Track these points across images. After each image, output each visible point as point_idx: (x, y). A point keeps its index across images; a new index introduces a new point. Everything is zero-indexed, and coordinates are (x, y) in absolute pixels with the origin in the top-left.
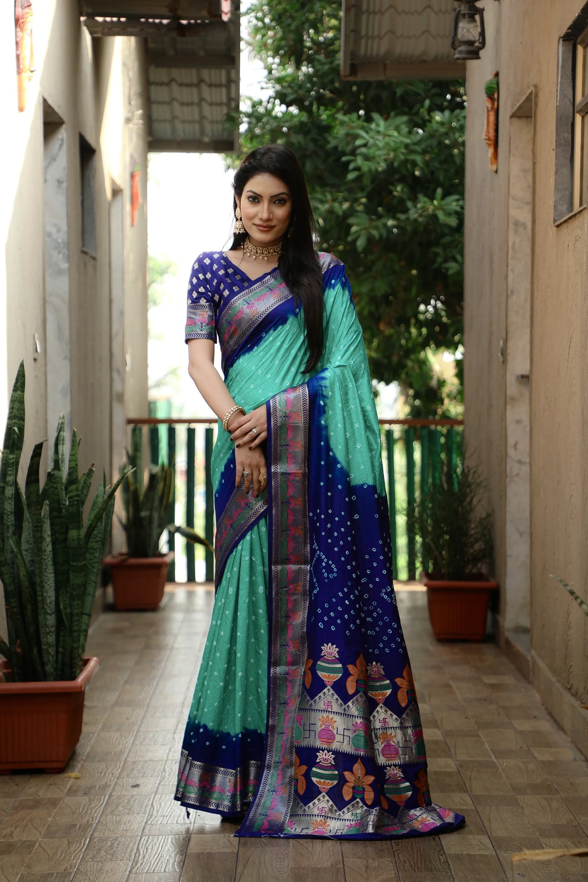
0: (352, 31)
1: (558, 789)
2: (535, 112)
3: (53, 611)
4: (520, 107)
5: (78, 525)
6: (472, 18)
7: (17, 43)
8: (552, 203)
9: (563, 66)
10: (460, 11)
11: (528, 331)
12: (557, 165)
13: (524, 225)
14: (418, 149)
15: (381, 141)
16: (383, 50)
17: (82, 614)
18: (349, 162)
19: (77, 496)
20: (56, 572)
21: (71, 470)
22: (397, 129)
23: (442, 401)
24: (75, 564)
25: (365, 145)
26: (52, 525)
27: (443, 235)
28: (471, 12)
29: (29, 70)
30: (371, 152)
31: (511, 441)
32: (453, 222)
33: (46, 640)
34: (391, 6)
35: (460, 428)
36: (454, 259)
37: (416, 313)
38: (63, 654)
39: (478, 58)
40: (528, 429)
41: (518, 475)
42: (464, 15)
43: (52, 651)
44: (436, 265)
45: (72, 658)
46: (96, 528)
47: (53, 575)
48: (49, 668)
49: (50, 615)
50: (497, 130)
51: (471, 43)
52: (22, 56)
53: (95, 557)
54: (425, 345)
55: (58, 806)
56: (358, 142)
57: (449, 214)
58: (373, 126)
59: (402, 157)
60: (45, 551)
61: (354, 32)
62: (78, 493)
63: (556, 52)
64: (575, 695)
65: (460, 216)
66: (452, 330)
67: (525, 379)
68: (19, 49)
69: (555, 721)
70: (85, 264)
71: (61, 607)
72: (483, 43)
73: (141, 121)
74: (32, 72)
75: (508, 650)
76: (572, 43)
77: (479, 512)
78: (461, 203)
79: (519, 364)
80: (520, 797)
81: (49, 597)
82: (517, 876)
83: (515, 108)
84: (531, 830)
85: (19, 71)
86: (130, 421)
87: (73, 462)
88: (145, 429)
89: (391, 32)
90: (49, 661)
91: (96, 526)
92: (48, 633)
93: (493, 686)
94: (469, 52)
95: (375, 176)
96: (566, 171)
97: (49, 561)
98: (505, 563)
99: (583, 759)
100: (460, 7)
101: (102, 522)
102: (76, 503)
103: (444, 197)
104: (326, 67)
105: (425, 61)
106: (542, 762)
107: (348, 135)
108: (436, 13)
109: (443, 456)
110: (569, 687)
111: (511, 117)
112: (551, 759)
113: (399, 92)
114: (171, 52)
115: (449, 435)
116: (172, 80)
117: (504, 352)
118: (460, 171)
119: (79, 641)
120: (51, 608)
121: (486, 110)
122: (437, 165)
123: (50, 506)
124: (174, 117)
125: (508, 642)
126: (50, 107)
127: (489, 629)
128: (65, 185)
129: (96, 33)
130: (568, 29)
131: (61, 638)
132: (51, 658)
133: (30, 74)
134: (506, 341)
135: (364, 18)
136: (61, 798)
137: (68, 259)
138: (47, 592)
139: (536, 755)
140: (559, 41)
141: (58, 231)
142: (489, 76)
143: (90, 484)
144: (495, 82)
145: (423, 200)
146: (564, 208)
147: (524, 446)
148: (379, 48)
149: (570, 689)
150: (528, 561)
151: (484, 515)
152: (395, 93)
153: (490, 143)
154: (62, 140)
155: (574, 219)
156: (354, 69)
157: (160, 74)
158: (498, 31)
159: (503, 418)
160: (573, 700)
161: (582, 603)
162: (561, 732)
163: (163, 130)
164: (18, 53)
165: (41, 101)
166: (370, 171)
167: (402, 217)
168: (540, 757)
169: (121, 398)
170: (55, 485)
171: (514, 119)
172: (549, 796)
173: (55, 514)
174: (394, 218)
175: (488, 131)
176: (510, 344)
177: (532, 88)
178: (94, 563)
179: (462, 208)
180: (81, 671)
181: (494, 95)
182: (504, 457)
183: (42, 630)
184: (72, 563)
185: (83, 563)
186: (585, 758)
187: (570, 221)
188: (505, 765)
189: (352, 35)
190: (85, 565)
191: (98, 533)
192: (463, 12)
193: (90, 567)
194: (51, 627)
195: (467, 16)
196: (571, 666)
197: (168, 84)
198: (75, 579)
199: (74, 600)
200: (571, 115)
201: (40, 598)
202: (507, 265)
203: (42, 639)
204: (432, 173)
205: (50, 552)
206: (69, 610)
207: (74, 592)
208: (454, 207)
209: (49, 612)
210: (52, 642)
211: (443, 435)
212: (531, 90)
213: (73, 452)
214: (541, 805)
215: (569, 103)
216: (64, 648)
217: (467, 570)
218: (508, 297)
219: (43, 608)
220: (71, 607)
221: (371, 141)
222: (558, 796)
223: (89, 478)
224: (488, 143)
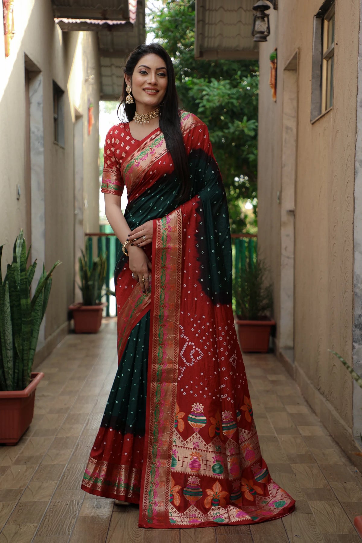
0: (201, 34)
1: (316, 459)
2: (299, 63)
3: (11, 348)
4: (290, 63)
5: (27, 296)
6: (263, 19)
7: (4, 17)
8: (309, 111)
9: (316, 32)
10: (256, 16)
11: (293, 186)
12: (312, 89)
13: (291, 129)
14: (235, 96)
15: (216, 92)
16: (216, 45)
17: (30, 349)
18: (199, 103)
19: (26, 278)
20: (13, 325)
21: (22, 263)
22: (224, 86)
23: (246, 225)
24: (25, 319)
25: (207, 95)
26: (10, 296)
27: (247, 141)
28: (262, 16)
29: (11, 32)
30: (210, 98)
31: (283, 246)
32: (252, 134)
33: (7, 365)
34: (220, 21)
35: (255, 239)
36: (253, 154)
37: (234, 182)
38: (18, 373)
39: (266, 41)
40: (293, 239)
41: (287, 264)
42: (259, 18)
43: (11, 372)
44: (243, 156)
45: (23, 376)
46: (38, 298)
47: (11, 326)
48: (9, 382)
49: (10, 350)
50: (276, 79)
51: (262, 33)
52: (7, 25)
53: (38, 315)
54: (237, 198)
56: (204, 93)
57: (250, 130)
58: (212, 84)
59: (226, 101)
60: (6, 312)
61: (201, 35)
62: (26, 277)
63: (312, 24)
64: (323, 394)
65: (256, 130)
66: (251, 189)
67: (292, 213)
68: (5, 20)
69: (310, 406)
70: (56, 151)
71: (16, 345)
72: (269, 33)
73: (93, 81)
74: (13, 33)
75: (281, 359)
76: (321, 19)
77: (266, 283)
78: (256, 124)
79: (288, 204)
80: (292, 465)
81: (9, 340)
82: (295, 538)
83: (287, 64)
84: (301, 493)
85: (5, 33)
86: (86, 235)
87: (23, 258)
88: (95, 239)
89: (221, 34)
90: (9, 378)
91: (38, 296)
92: (8, 361)
93: (273, 382)
94: (261, 37)
95: (213, 110)
96: (317, 92)
97: (8, 318)
98: (280, 312)
99: (329, 435)
100: (257, 13)
101: (42, 294)
102: (25, 283)
103: (248, 120)
104: (188, 56)
105: (237, 50)
106: (305, 437)
107: (199, 90)
108: (245, 11)
109: (247, 253)
110: (319, 388)
111: (285, 70)
112: (310, 435)
113: (225, 68)
114: (112, 50)
115: (249, 242)
116: (112, 65)
117: (280, 198)
118: (256, 109)
119: (28, 365)
120: (10, 346)
121: (270, 69)
122: (244, 105)
123: (9, 284)
124: (113, 84)
125: (281, 355)
126: (30, 60)
127: (271, 345)
128: (42, 105)
129: (65, 29)
130: (320, 9)
131: (17, 364)
132: (10, 376)
133: (12, 35)
134: (281, 192)
135: (207, 26)
136: (9, 467)
137: (44, 146)
138: (7, 337)
139: (301, 432)
140: (314, 17)
141: (38, 130)
142: (271, 51)
143: (35, 271)
144: (275, 53)
145: (237, 123)
146: (316, 113)
147: (291, 248)
148: (214, 43)
149: (319, 390)
150: (292, 311)
151: (268, 285)
152: (222, 69)
153: (272, 86)
154: (40, 81)
155: (323, 117)
156: (201, 54)
157: (106, 61)
158: (277, 27)
159: (279, 234)
160: (321, 397)
162: (314, 415)
163: (108, 90)
164: (5, 22)
165: (23, 55)
166: (210, 107)
167: (226, 131)
168: (304, 434)
169: (81, 222)
170: (12, 272)
171: (287, 72)
172: (310, 464)
173: (13, 289)
174: (222, 131)
175: (271, 80)
176: (283, 194)
177: (297, 50)
178: (37, 318)
179: (257, 126)
180: (31, 382)
181: (274, 60)
182: (279, 255)
183: (5, 360)
184: (23, 319)
185: (30, 319)
186: (330, 434)
187: (321, 119)
188: (283, 439)
189: (200, 36)
190: (32, 320)
191: (40, 301)
192: (258, 16)
193: (35, 321)
194: (10, 358)
195: (260, 18)
196: (320, 377)
197: (110, 66)
198: (25, 329)
199: (24, 341)
200: (321, 60)
201: (3, 340)
202: (282, 151)
203: (4, 365)
204: (242, 109)
205: (9, 312)
206: (21, 347)
207: (25, 337)
208: (253, 126)
209: (9, 349)
210: (11, 367)
211: (246, 242)
212: (296, 51)
213: (23, 252)
214: (307, 473)
215: (319, 53)
216: (18, 370)
217: (259, 314)
218: (282, 168)
219: (5, 346)
220: (23, 345)
221: (211, 93)
222: (316, 464)
223: (34, 267)
224: (271, 87)
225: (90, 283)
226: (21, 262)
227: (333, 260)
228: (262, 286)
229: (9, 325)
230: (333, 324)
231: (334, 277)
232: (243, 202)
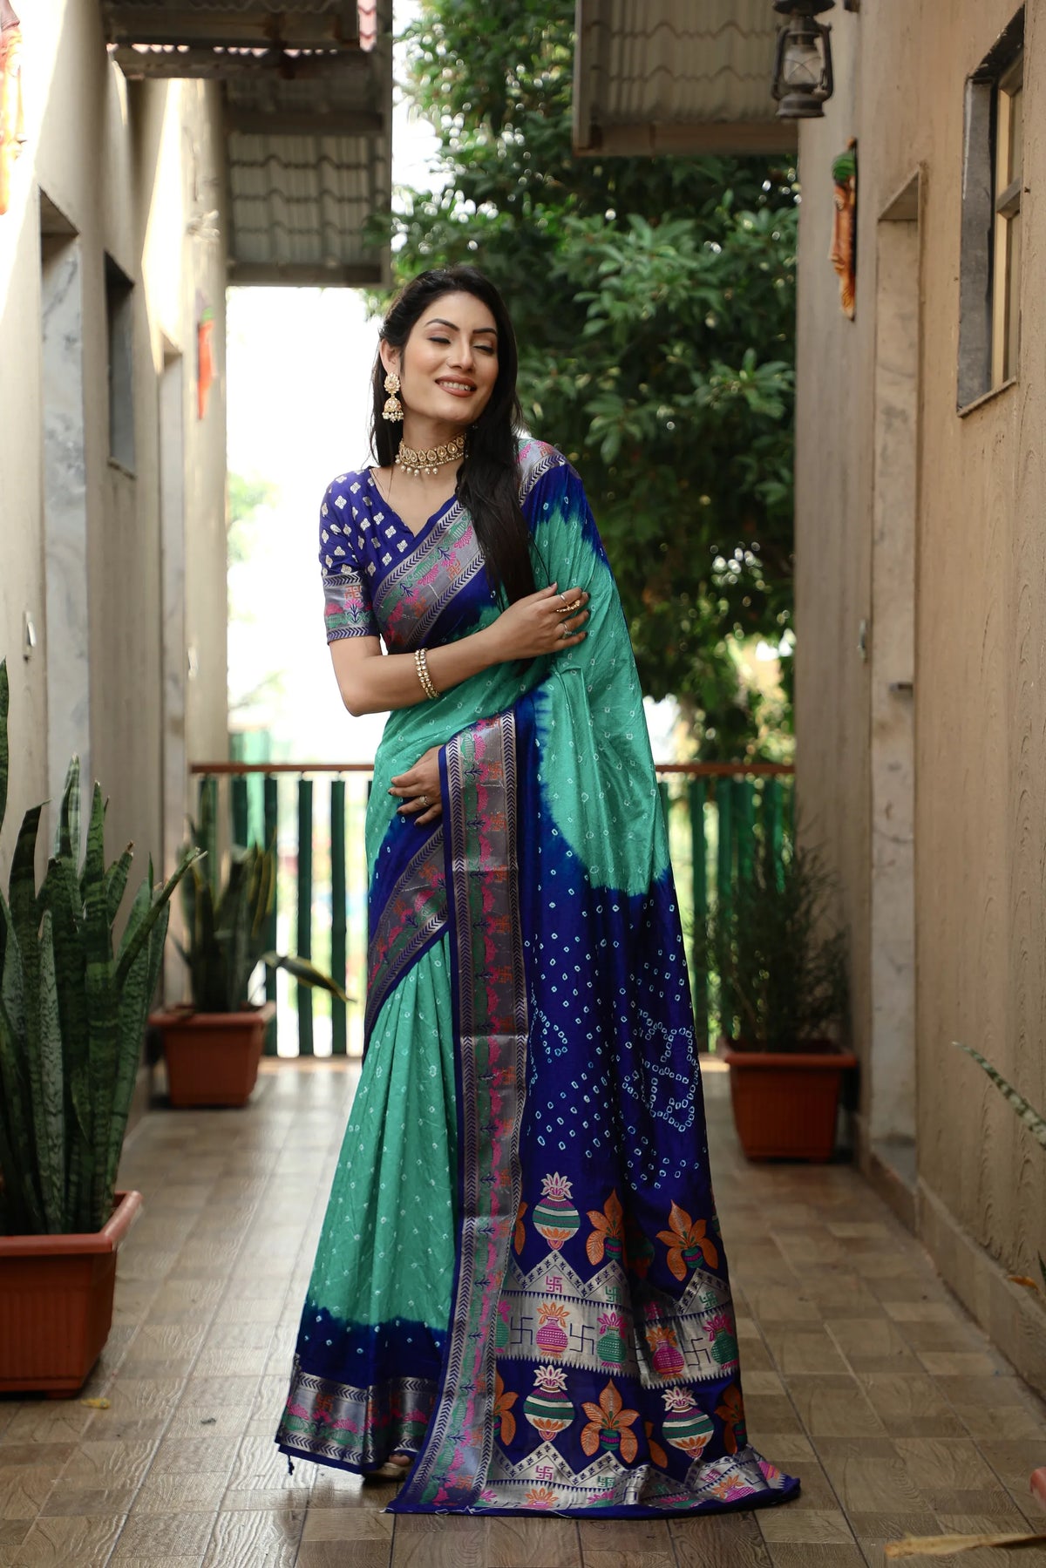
0: (595, 67)
1: (967, 1427)
2: (923, 212)
3: (60, 1108)
4: (896, 204)
5: (105, 955)
6: (809, 44)
8: (953, 374)
9: (973, 129)
10: (788, 31)
11: (911, 605)
12: (962, 306)
13: (903, 414)
14: (712, 278)
15: (645, 266)
16: (649, 101)
17: (112, 1113)
18: (586, 304)
19: (103, 902)
20: (65, 1039)
21: (91, 856)
22: (675, 242)
23: (755, 731)
24: (99, 1024)
25: (617, 273)
26: (57, 954)
27: (757, 434)
28: (807, 33)
29: (15, 139)
30: (628, 284)
31: (880, 802)
32: (775, 409)
33: (47, 1160)
34: (662, 24)
35: (786, 780)
36: (778, 478)
37: (710, 573)
38: (79, 1185)
39: (821, 115)
40: (910, 780)
41: (892, 863)
42: (795, 38)
43: (58, 1180)
44: (745, 488)
45: (93, 1193)
46: (137, 960)
47: (60, 1044)
48: (53, 1211)
49: (55, 1115)
50: (853, 245)
51: (807, 88)
53: (135, 1012)
54: (724, 630)
55: (71, 1458)
56: (605, 267)
57: (767, 396)
58: (631, 238)
59: (683, 294)
60: (46, 1000)
61: (597, 70)
62: (103, 897)
63: (961, 104)
64: (997, 1258)
65: (788, 399)
66: (773, 603)
67: (905, 691)
69: (962, 1304)
70: (115, 488)
71: (75, 1100)
72: (830, 88)
73: (215, 231)
75: (877, 1179)
76: (989, 87)
77: (823, 929)
78: (789, 375)
79: (894, 664)
80: (899, 1441)
81: (53, 1083)
83: (887, 205)
84: (918, 1499)
86: (195, 769)
87: (94, 842)
88: (224, 783)
89: (664, 68)
90: (53, 1197)
91: (136, 956)
92: (51, 1149)
93: (849, 1243)
94: (803, 105)
95: (635, 328)
96: (979, 317)
97: (52, 1019)
98: (870, 1021)
100: (787, 23)
101: (147, 949)
102: (99, 914)
103: (759, 363)
104: (548, 133)
105: (724, 121)
106: (939, 1378)
107: (586, 254)
108: (745, 36)
109: (758, 830)
110: (986, 1244)
111: (880, 221)
112: (954, 1372)
113: (678, 176)
114: (270, 108)
115: (767, 793)
116: (271, 157)
117: (867, 643)
118: (788, 319)
119: (106, 1160)
120: (55, 1103)
121: (834, 210)
122: (746, 307)
123: (54, 919)
124: (274, 224)
125: (875, 1164)
126: (52, 205)
127: (841, 1140)
128: (79, 345)
129: (135, 72)
130: (983, 62)
131: (75, 1157)
132: (56, 1194)
134: (870, 623)
135: (616, 43)
136: (76, 1444)
137: (86, 478)
138: (48, 1075)
139: (928, 1365)
140: (966, 83)
141: (68, 428)
142: (840, 148)
143: (126, 880)
144: (851, 158)
145: (721, 371)
146: (976, 384)
147: (904, 811)
148: (642, 97)
149: (987, 1247)
150: (911, 1018)
151: (832, 935)
152: (670, 179)
153: (842, 267)
154: (75, 265)
155: (993, 402)
156: (597, 136)
157: (248, 146)
158: (856, 66)
159: (866, 761)
160: (993, 1267)
161: (1009, 1093)
162: (972, 1325)
163: (255, 247)
165: (37, 195)
166: (626, 318)
167: (684, 401)
168: (935, 1370)
169: (179, 726)
170: (62, 883)
171: (885, 225)
172: (950, 1439)
173: (63, 934)
174: (670, 403)
175: (838, 246)
176: (877, 629)
177: (918, 169)
178: (133, 1022)
179: (792, 384)
180: (111, 1215)
181: (848, 181)
182: (868, 831)
183: (41, 1144)
184: (93, 1023)
185: (113, 1022)
186: (1017, 1371)
187: (987, 407)
188: (871, 1383)
189: (594, 74)
190: (116, 1026)
191: (140, 969)
192: (793, 33)
193: (125, 1029)
194: (57, 1137)
195: (800, 40)
196: (990, 1206)
197: (264, 164)
198: (99, 1051)
199: (97, 1090)
200: (989, 217)
201: (35, 1086)
202: (873, 488)
203: (40, 1158)
204: (738, 321)
205: (54, 1002)
206: (88, 1108)
207: (97, 1075)
208: (777, 381)
209: (53, 1110)
210: (58, 1164)
211: (757, 791)
212: (915, 172)
213: (95, 825)
214: (937, 1456)
215: (984, 194)
216: (79, 1174)
217: (802, 1035)
218: (873, 543)
219: (42, 1103)
220: (92, 1101)
221: (628, 266)
222: (967, 1439)
223: (123, 869)
224: (837, 269)
225: (222, 934)
226: (89, 853)
227: (1022, 842)
228: (810, 936)
229: (53, 1041)
230: (1022, 1037)
231: (1024, 893)
232: (741, 646)
